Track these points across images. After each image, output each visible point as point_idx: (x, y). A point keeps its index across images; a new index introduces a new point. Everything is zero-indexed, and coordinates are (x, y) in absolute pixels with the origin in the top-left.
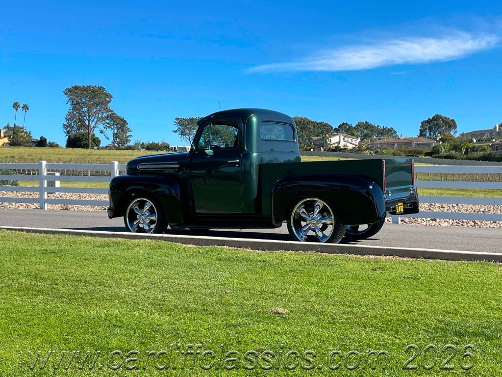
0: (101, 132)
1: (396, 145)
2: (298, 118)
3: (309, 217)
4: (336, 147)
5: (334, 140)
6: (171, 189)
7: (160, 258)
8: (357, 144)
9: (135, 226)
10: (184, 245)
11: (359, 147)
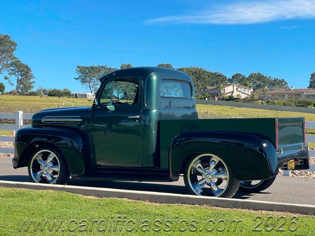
0: (6, 78)
1: (286, 95)
2: (194, 68)
3: (205, 171)
4: (229, 96)
5: (228, 90)
6: (74, 142)
7: (62, 210)
8: (250, 94)
9: (38, 177)
10: (85, 197)
11: (251, 97)
